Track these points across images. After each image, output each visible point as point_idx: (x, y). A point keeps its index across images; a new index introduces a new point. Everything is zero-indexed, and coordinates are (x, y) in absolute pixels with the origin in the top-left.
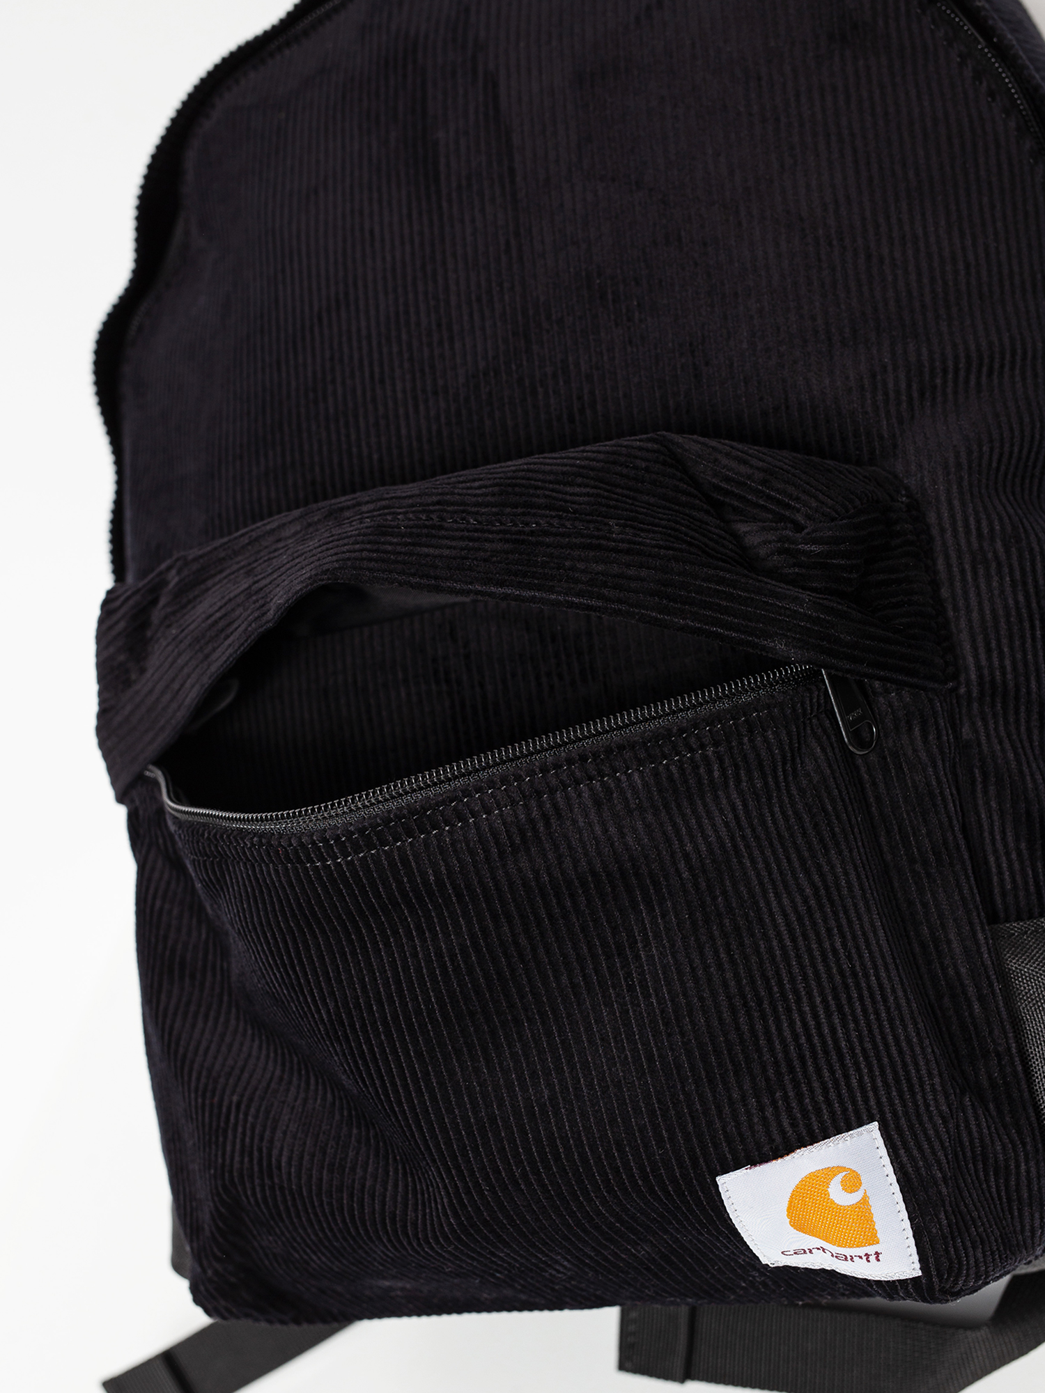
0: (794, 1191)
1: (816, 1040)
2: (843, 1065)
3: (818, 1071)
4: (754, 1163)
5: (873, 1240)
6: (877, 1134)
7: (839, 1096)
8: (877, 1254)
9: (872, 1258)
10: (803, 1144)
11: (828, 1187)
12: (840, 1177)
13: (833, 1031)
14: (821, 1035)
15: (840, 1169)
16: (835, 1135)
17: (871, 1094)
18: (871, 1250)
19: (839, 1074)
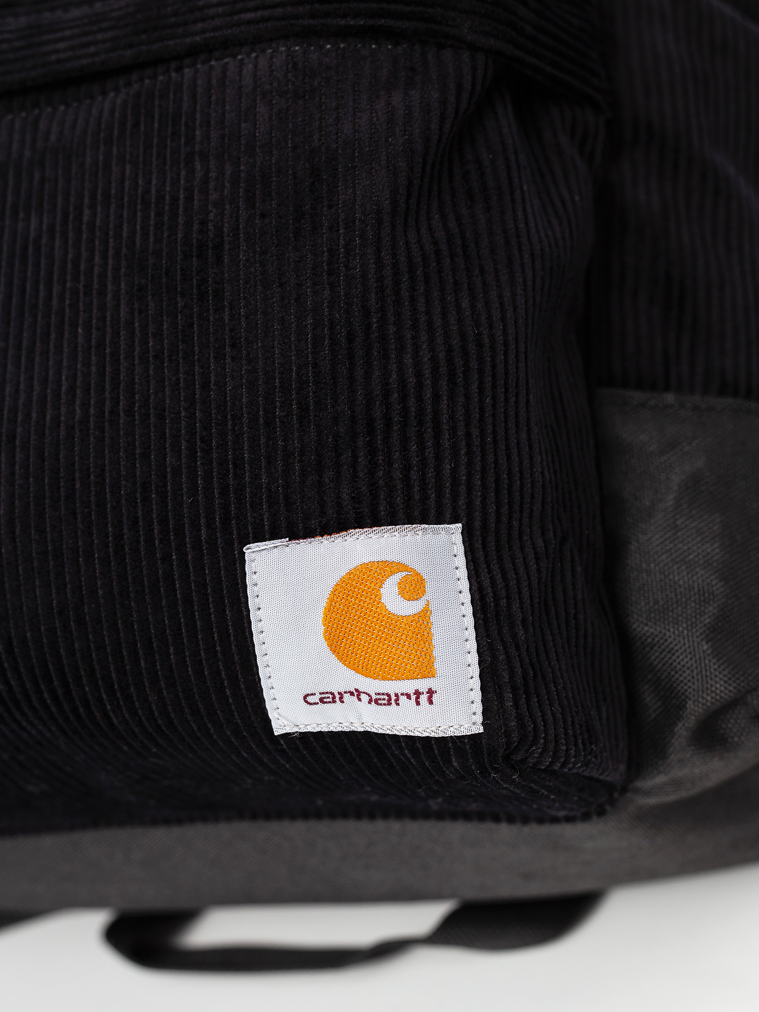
0: (337, 585)
1: (412, 402)
2: (437, 445)
3: (405, 440)
4: (294, 536)
5: (428, 672)
6: (458, 538)
7: (423, 479)
8: (431, 692)
9: (424, 698)
10: (360, 524)
11: (381, 587)
12: (398, 577)
13: (436, 397)
14: (420, 399)
15: (400, 567)
16: (404, 524)
17: (463, 489)
18: (423, 685)
19: (430, 453)
